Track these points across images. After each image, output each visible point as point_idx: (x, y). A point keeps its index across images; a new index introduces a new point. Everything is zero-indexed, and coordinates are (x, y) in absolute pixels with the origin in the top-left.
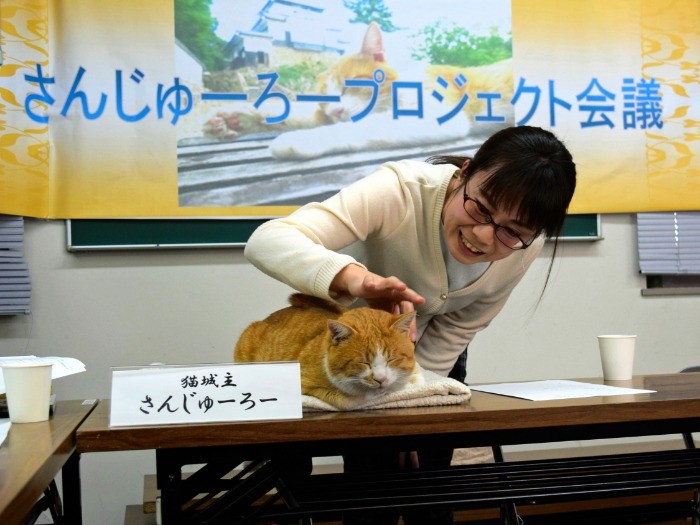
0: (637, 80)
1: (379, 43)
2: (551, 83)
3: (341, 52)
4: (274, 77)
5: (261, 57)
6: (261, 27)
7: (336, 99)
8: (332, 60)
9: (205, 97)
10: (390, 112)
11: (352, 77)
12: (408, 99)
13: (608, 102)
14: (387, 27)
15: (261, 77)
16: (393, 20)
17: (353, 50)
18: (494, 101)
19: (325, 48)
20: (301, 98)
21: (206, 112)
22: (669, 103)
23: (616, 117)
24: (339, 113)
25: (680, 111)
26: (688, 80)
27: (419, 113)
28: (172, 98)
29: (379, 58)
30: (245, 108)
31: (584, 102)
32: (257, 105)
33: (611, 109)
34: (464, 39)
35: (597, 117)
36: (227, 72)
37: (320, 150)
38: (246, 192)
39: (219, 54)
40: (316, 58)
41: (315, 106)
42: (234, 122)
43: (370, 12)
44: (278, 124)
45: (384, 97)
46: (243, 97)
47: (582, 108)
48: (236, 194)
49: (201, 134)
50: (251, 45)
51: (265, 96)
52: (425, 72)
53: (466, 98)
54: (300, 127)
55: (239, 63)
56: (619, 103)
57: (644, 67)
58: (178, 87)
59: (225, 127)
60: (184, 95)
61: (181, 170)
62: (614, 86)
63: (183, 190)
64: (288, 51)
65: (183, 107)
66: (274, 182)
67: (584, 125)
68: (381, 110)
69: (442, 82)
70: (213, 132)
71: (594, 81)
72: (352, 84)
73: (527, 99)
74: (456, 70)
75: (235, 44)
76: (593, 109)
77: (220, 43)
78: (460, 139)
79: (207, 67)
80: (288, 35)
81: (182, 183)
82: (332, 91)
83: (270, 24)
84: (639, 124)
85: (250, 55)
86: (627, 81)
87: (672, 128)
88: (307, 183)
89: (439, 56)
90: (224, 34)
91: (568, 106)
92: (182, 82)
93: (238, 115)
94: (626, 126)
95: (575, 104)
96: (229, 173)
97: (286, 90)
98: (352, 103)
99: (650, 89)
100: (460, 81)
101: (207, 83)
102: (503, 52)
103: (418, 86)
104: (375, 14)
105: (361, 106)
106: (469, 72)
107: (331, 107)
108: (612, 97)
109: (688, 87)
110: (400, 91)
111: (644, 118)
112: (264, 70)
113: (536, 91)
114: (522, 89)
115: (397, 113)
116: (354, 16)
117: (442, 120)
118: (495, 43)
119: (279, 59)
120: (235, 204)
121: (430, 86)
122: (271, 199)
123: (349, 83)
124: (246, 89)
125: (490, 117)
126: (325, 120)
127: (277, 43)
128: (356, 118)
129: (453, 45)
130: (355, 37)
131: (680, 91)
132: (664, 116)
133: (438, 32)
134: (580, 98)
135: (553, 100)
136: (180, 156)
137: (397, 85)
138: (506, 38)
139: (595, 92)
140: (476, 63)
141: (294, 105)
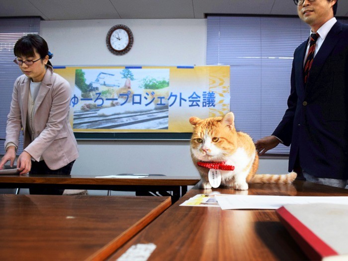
0: (208, 92)
1: (130, 84)
2: (181, 94)
3: (119, 86)
4: (100, 94)
5: (97, 88)
6: (97, 80)
7: (117, 99)
8: (116, 89)
9: (82, 99)
10: (132, 103)
11: (121, 93)
12: (137, 99)
13: (198, 99)
14: (132, 79)
15: (97, 94)
16: (134, 77)
17: (122, 86)
18: (163, 100)
19: (114, 86)
20: (107, 99)
21: (82, 104)
22: (217, 99)
23: (200, 104)
24: (117, 104)
25: (221, 102)
26: (224, 92)
27: (140, 103)
28: (73, 100)
29: (129, 88)
30: (92, 102)
31: (191, 99)
32: (95, 101)
33: (199, 101)
34: (154, 81)
35: (195, 103)
36: (88, 93)
37: (111, 114)
38: (90, 125)
39: (86, 88)
40: (112, 88)
41: (111, 101)
42: (89, 106)
43: (127, 75)
44: (100, 107)
45: (130, 99)
46: (91, 99)
47: (190, 101)
48: (88, 126)
49: (80, 109)
50: (94, 85)
51: (97, 99)
52: (143, 91)
53: (154, 99)
54: (106, 107)
55: (91, 90)
56: (201, 99)
57: (210, 88)
58: (75, 97)
59: (86, 107)
60: (76, 99)
61: (74, 119)
62: (200, 94)
63: (74, 124)
64: (105, 87)
65: (76, 102)
66: (98, 123)
67: (190, 106)
68: (129, 102)
69: (147, 94)
70: (83, 109)
71: (194, 93)
72: (121, 95)
73: (173, 99)
74: (151, 91)
75: (91, 85)
76: (193, 101)
77: (86, 85)
78: (151, 110)
79: (83, 92)
80: (104, 82)
81: (74, 123)
82: (115, 97)
83: (100, 79)
84: (207, 105)
85: (94, 88)
86: (204, 92)
87: (218, 107)
88: (107, 123)
89: (147, 86)
90: (87, 83)
91: (185, 100)
92: (76, 96)
93: (90, 105)
94: (203, 106)
95: (188, 100)
96: (86, 120)
97: (103, 97)
98: (121, 100)
99: (211, 95)
100: (153, 94)
101: (82, 96)
102: (166, 85)
103: (140, 95)
104: (129, 76)
105: (123, 101)
106: (156, 91)
107: (115, 102)
108: (200, 97)
109: (224, 94)
110: (135, 97)
111: (209, 103)
112: (97, 92)
113: (176, 96)
114: (172, 95)
115: (134, 103)
116: (123, 76)
117: (146, 105)
118: (164, 82)
119: (102, 89)
120: (87, 128)
121: (144, 95)
122: (97, 127)
123: (120, 95)
124: (92, 97)
125: (161, 104)
126: (113, 105)
127: (101, 85)
128: (122, 105)
129: (151, 84)
130: (123, 82)
131: (221, 95)
132: (215, 103)
133: (147, 80)
134: (189, 98)
135: (181, 99)
136: (75, 115)
137: (134, 95)
138: (167, 81)
139: (194, 96)
140: (158, 88)
141: (105, 101)
